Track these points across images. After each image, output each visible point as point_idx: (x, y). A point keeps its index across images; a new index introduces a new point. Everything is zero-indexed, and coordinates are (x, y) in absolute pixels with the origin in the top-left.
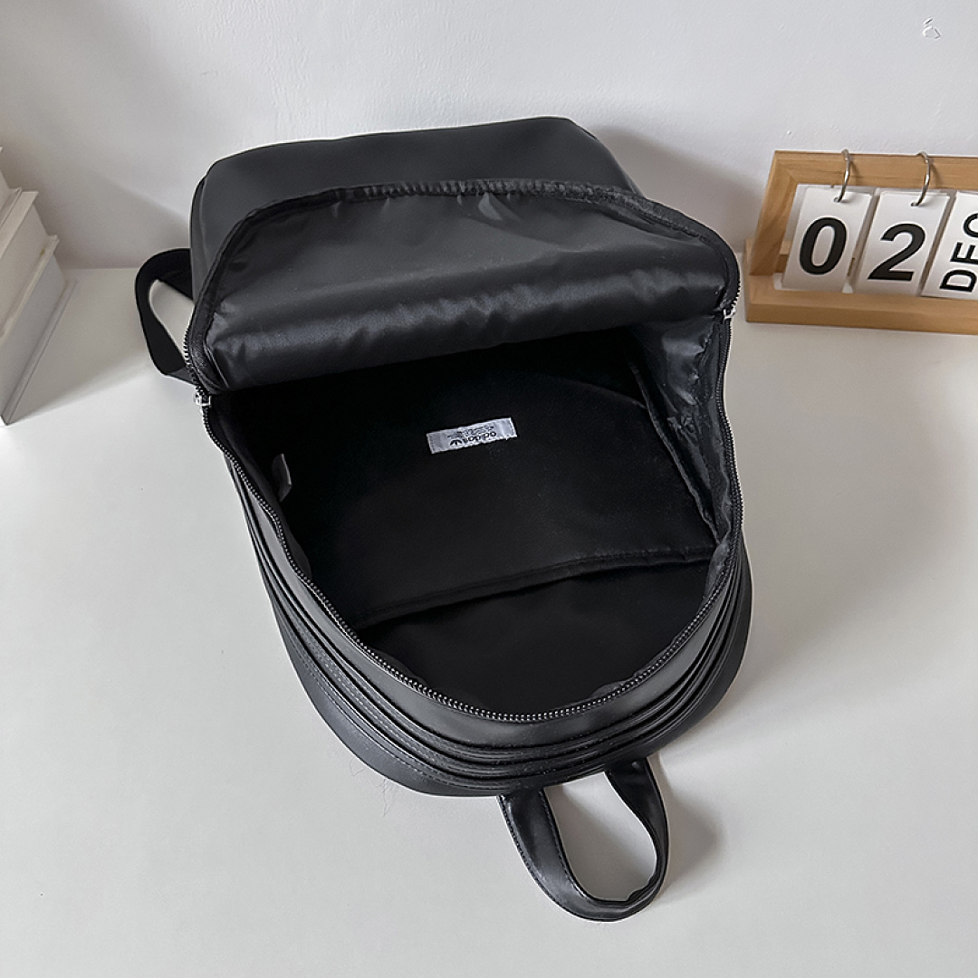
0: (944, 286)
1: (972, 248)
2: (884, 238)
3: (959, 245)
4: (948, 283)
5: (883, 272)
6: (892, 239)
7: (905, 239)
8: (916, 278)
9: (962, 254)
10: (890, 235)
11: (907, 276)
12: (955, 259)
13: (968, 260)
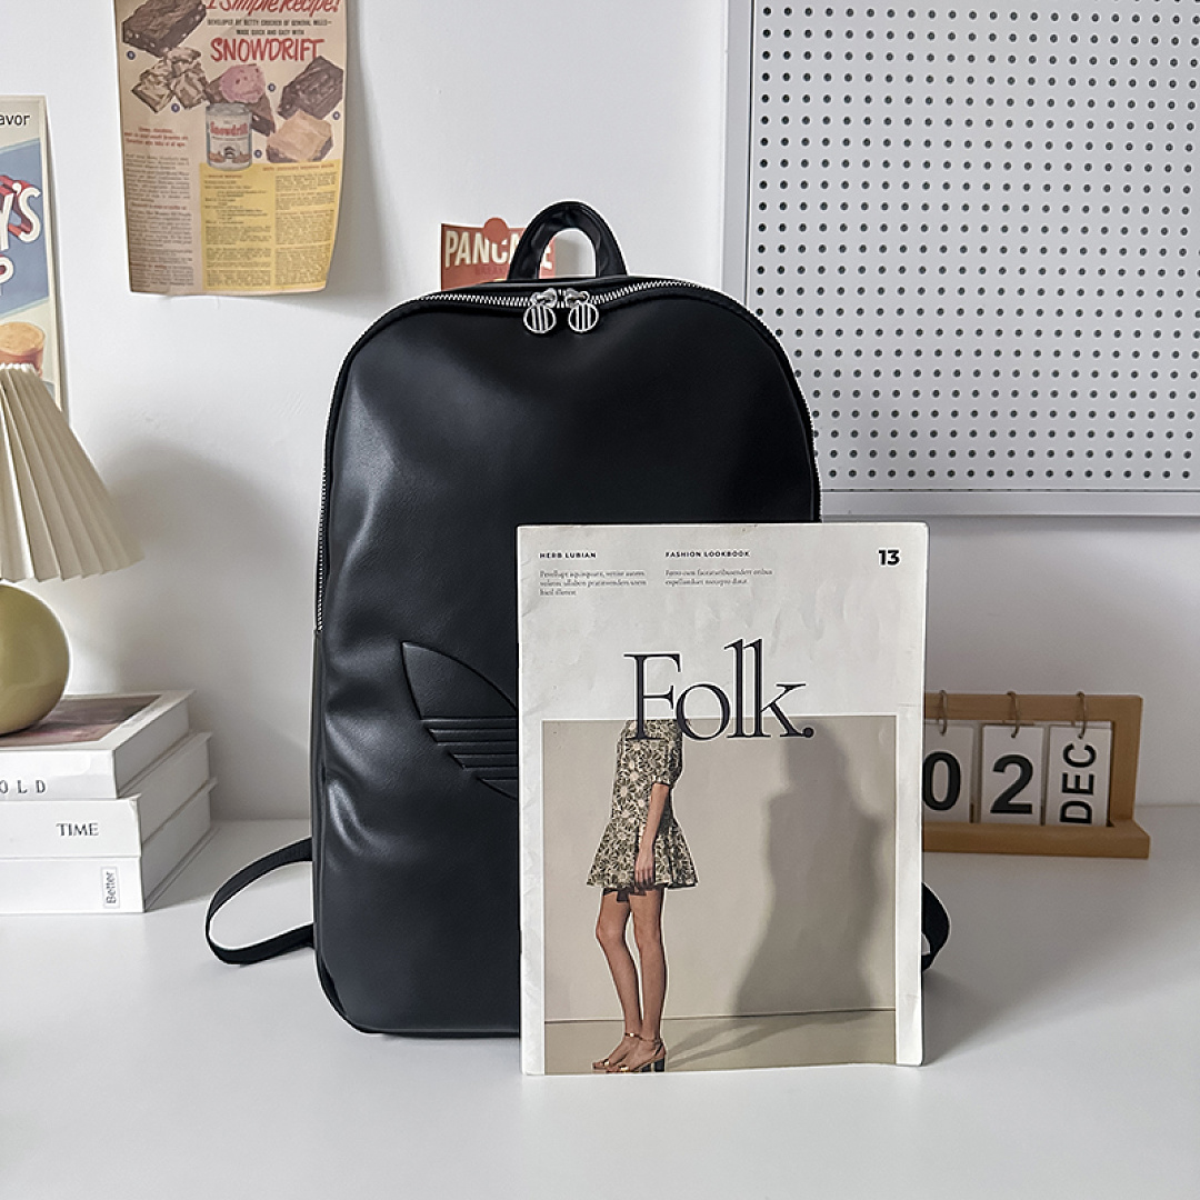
0: (1064, 818)
1: (1078, 778)
2: (996, 770)
3: (1065, 776)
4: (1068, 815)
5: (1003, 805)
6: (1002, 771)
7: (1014, 772)
8: (1036, 809)
9: (1071, 785)
10: (1000, 766)
11: (1027, 809)
12: (1066, 790)
13: (1077, 790)
